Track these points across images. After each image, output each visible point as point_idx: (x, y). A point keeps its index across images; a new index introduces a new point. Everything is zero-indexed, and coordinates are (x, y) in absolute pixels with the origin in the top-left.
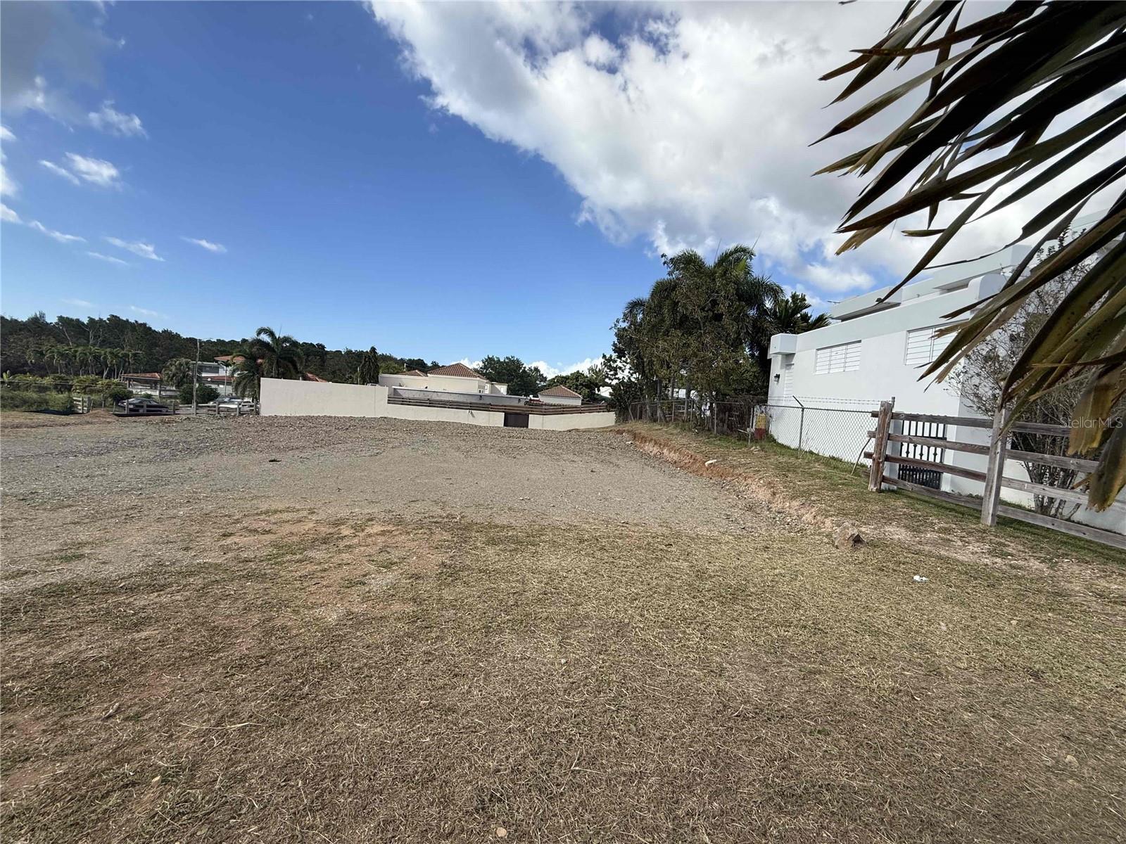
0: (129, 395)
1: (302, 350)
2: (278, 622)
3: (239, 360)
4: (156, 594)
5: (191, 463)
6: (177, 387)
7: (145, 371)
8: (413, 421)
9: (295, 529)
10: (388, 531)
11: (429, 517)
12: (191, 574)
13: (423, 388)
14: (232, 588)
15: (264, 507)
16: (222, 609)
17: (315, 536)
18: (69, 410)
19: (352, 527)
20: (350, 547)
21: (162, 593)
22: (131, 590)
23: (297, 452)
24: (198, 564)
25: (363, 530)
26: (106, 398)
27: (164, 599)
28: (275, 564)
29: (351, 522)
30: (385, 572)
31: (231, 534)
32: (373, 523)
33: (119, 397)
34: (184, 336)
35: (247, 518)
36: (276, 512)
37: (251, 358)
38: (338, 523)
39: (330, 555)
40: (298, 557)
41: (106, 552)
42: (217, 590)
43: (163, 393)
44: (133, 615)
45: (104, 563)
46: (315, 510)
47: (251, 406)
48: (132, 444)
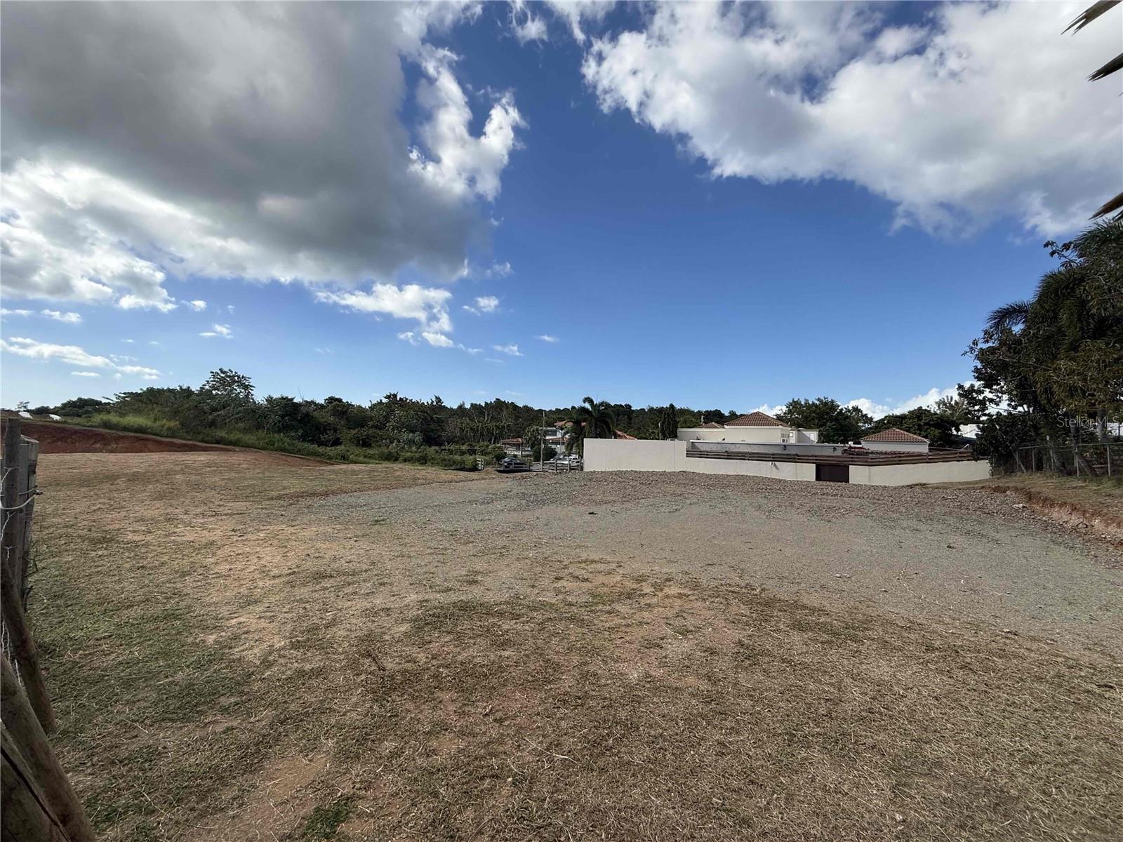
0: (505, 455)
1: (613, 411)
2: (592, 668)
3: (569, 425)
4: (514, 621)
5: (538, 512)
6: (531, 448)
7: (513, 437)
8: (711, 475)
9: (606, 580)
10: (685, 595)
11: (726, 585)
12: (535, 609)
13: (720, 440)
14: (561, 627)
15: (584, 556)
16: (554, 644)
17: (622, 590)
18: (474, 469)
19: (652, 585)
20: (649, 605)
21: (518, 621)
22: (501, 614)
23: (609, 506)
24: (540, 601)
25: (662, 590)
26: (493, 458)
27: (519, 627)
28: (591, 611)
29: (650, 580)
30: (681, 639)
31: (561, 578)
32: (670, 583)
33: (499, 458)
34: (536, 408)
35: (571, 566)
36: (592, 562)
37: (577, 423)
38: (640, 579)
39: (633, 611)
40: (608, 608)
41: (488, 580)
42: (550, 626)
43: (523, 453)
44: (502, 635)
45: (487, 590)
46: (622, 564)
47: (578, 462)
48: (505, 496)
